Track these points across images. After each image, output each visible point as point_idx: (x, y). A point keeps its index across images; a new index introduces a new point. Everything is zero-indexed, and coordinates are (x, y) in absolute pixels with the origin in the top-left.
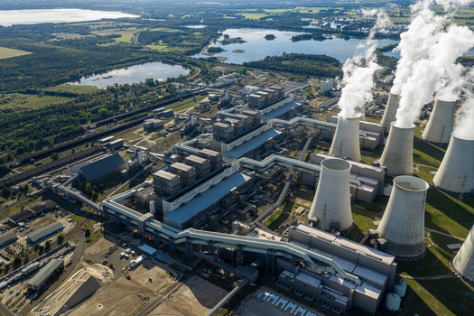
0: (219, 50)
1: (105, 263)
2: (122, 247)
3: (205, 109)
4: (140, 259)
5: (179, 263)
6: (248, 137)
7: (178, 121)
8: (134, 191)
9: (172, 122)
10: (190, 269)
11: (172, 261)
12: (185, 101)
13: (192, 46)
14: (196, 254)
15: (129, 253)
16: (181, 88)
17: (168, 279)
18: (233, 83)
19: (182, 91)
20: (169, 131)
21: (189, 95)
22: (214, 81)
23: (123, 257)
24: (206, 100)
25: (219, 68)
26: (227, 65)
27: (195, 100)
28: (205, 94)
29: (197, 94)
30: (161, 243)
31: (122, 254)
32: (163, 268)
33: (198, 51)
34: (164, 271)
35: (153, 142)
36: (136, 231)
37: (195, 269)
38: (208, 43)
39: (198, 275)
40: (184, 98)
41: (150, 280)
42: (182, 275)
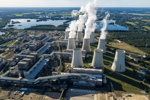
0: (13, 26)
1: (9, 98)
2: (13, 91)
3: (18, 43)
4: (23, 93)
5: (38, 90)
6: (41, 49)
7: (10, 48)
8: (9, 72)
9: (8, 49)
10: (43, 90)
11: (35, 90)
12: (9, 42)
13: (1, 25)
14: (44, 85)
15: (17, 92)
16: (5, 38)
17: (38, 96)
18: (24, 35)
19: (6, 39)
20: (9, 52)
21: (9, 40)
22: (16, 35)
23: (16, 94)
24: (17, 41)
25: (16, 31)
26: (18, 30)
27: (13, 41)
28: (15, 39)
29: (12, 39)
30: (28, 86)
31: (15, 93)
32: (33, 93)
33: (4, 26)
34: (35, 94)
35: (4, 56)
36: (15, 85)
37: (45, 90)
38: (7, 24)
39: (47, 91)
40: (8, 41)
41: (31, 98)
42: (42, 93)
